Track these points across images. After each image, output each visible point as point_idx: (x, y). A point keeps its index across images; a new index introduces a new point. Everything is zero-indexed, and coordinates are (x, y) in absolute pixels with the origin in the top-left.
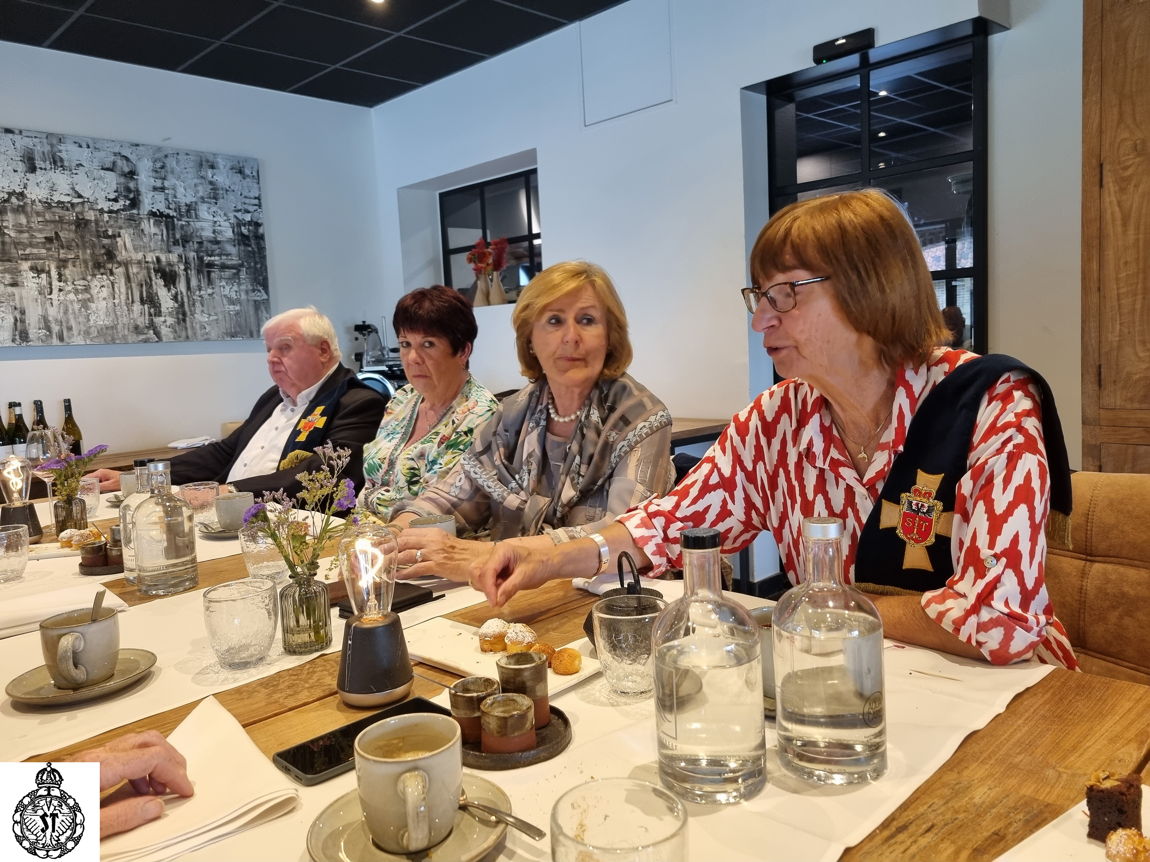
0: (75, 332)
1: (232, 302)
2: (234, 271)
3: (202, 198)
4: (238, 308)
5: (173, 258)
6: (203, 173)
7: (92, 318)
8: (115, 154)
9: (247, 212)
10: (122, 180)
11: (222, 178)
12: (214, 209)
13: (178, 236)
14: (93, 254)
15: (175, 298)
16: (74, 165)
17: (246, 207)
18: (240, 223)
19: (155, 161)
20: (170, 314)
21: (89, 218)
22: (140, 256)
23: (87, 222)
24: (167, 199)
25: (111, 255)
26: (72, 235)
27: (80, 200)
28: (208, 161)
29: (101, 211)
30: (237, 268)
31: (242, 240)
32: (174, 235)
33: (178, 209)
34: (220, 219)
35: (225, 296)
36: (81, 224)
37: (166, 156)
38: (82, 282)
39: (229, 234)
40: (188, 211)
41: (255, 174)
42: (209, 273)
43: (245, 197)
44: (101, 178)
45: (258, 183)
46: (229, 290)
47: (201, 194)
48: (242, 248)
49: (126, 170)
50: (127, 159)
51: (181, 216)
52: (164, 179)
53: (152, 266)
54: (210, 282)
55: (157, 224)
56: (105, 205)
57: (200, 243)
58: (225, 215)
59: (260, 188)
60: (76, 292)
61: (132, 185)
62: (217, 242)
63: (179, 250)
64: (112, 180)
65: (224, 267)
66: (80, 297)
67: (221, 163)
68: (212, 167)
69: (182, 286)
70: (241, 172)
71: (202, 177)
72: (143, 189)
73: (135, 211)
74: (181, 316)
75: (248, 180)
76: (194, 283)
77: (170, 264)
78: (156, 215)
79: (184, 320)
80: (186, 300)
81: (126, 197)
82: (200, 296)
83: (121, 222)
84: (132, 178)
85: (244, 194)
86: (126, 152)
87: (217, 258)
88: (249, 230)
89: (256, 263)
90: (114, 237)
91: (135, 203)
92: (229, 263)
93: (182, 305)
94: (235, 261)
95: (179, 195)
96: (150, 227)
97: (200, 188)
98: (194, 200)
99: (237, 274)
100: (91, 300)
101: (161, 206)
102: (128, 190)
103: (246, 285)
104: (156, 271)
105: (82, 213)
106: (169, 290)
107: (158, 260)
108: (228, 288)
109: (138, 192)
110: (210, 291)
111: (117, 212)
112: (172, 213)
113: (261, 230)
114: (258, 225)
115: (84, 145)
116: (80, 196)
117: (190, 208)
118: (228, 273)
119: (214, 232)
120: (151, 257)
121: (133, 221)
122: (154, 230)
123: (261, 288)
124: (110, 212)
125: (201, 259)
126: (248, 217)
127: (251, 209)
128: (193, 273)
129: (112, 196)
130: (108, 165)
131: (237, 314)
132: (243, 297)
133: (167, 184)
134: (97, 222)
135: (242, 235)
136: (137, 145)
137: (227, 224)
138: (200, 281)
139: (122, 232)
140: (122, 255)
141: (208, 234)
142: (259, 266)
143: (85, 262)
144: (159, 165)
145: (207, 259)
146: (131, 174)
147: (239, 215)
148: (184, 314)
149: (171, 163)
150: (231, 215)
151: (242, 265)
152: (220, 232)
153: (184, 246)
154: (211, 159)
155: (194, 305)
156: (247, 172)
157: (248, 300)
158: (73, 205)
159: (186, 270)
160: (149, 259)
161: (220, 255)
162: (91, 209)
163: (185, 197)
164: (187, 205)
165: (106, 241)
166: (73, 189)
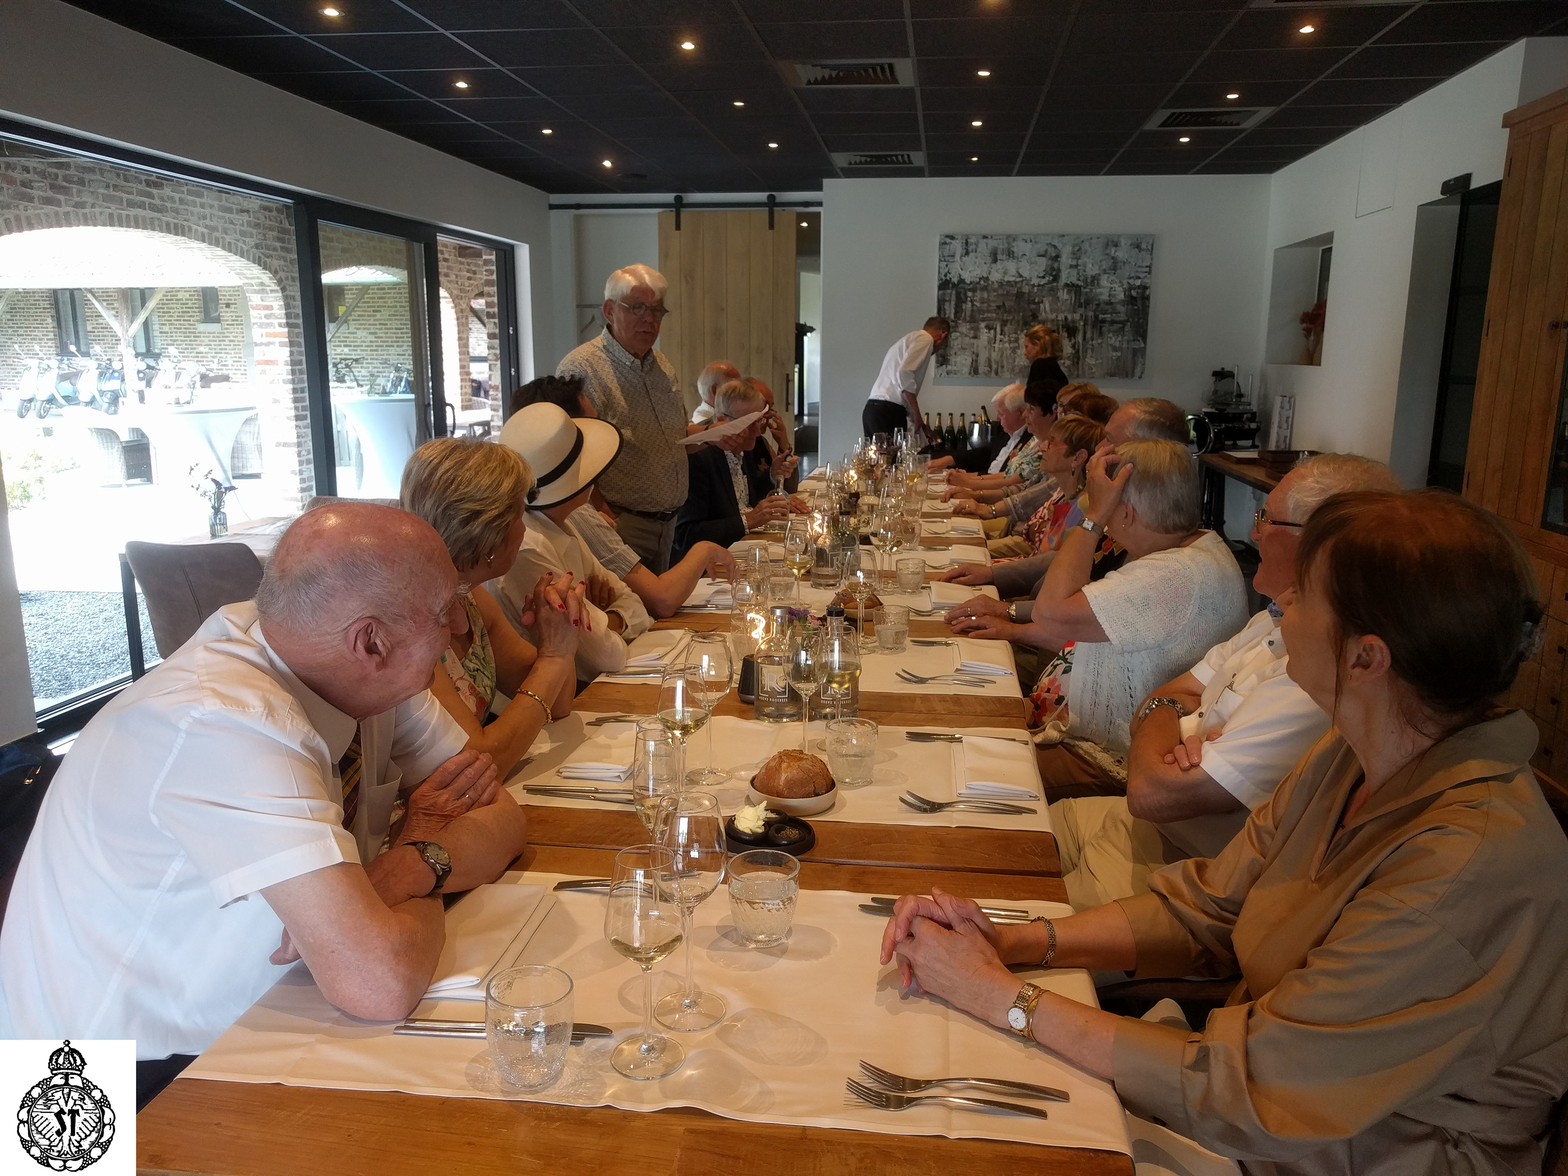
0: (1005, 369)
1: (1115, 349)
2: (1121, 325)
3: (1105, 270)
4: (1119, 354)
5: (1077, 316)
6: (1108, 251)
7: (1017, 360)
8: (1048, 244)
9: (1139, 278)
10: (1050, 262)
11: (1121, 254)
12: (1113, 277)
13: (1082, 301)
14: (1023, 316)
15: (1073, 347)
16: (1020, 254)
17: (1138, 274)
18: (1131, 287)
19: (1074, 246)
20: (1068, 358)
21: (1024, 291)
22: (1054, 316)
23: (1023, 294)
24: (1078, 274)
25: (1035, 316)
26: (1012, 304)
27: (1021, 279)
28: (1113, 241)
29: (1034, 285)
30: (1124, 323)
31: (1131, 300)
32: (1079, 300)
33: (1085, 280)
34: (1116, 286)
35: (1111, 345)
36: (1020, 295)
37: (1083, 241)
38: (1014, 335)
39: (1121, 296)
40: (1092, 281)
41: (1150, 247)
42: (1101, 327)
43: (1139, 267)
44: (1036, 263)
45: (1151, 254)
46: (1114, 340)
47: (1104, 267)
48: (1130, 307)
49: (1054, 255)
50: (1055, 247)
51: (1087, 285)
52: (1078, 258)
53: (1061, 323)
54: (1101, 334)
55: (1069, 292)
56: (1035, 281)
57: (1098, 305)
58: (1120, 282)
59: (1152, 259)
60: (1010, 342)
61: (1056, 265)
62: (1111, 303)
63: (1081, 311)
64: (1043, 262)
65: (1113, 322)
66: (1012, 345)
67: (1123, 242)
68: (1116, 245)
69: (1080, 338)
70: (1138, 247)
71: (1107, 254)
72: (1063, 268)
73: (1055, 284)
74: (1076, 360)
75: (1143, 252)
76: (1089, 335)
77: (1073, 321)
78: (1069, 286)
79: (1078, 363)
80: (1081, 348)
81: (1051, 275)
82: (1092, 345)
83: (1044, 292)
84: (1056, 260)
85: (1139, 264)
86: (1055, 243)
87: (1109, 316)
88: (1137, 293)
89: (1139, 319)
90: (1039, 303)
91: (1056, 278)
92: (1118, 319)
93: (1078, 351)
94: (1123, 317)
95: (1087, 270)
96: (1064, 295)
97: (1104, 263)
98: (1098, 272)
99: (1123, 327)
100: (1018, 348)
101: (1074, 280)
102: (1053, 269)
103: (1129, 336)
104: (1063, 327)
105: (1021, 288)
106: (1070, 341)
107: (1066, 318)
108: (1114, 339)
109: (1059, 270)
110: (1100, 341)
111: (1043, 285)
112: (1080, 283)
113: (1147, 292)
114: (1145, 288)
115: (1029, 241)
116: (1021, 276)
117: (1095, 279)
118: (1116, 327)
119: (1110, 296)
120: (1061, 317)
121: (1053, 291)
122: (1066, 296)
123: (1140, 339)
124: (1039, 285)
125: (1096, 317)
126: (1138, 283)
127: (1142, 275)
128: (1089, 328)
129: (1041, 275)
130: (1043, 253)
131: (1118, 358)
132: (1125, 345)
133: (1080, 262)
134: (1029, 293)
135: (1132, 297)
136: (1063, 236)
137: (1121, 289)
138: (1093, 333)
139: (1045, 299)
140: (1042, 316)
141: (1105, 297)
142: (1141, 321)
143: (1018, 321)
144: (1077, 248)
145: (1101, 316)
146: (1056, 258)
147: (1131, 281)
148: (1078, 358)
149: (1086, 246)
150: (1125, 282)
151: (1128, 321)
152: (1114, 296)
153: (1085, 307)
154: (1115, 240)
155: (1086, 352)
156: (1144, 246)
157: (1128, 348)
158: (1016, 283)
159: (1084, 325)
160: (1059, 318)
161: (1111, 314)
162: (1027, 284)
163: (1091, 270)
164: (1092, 276)
165: (1033, 306)
166: (1017, 272)
